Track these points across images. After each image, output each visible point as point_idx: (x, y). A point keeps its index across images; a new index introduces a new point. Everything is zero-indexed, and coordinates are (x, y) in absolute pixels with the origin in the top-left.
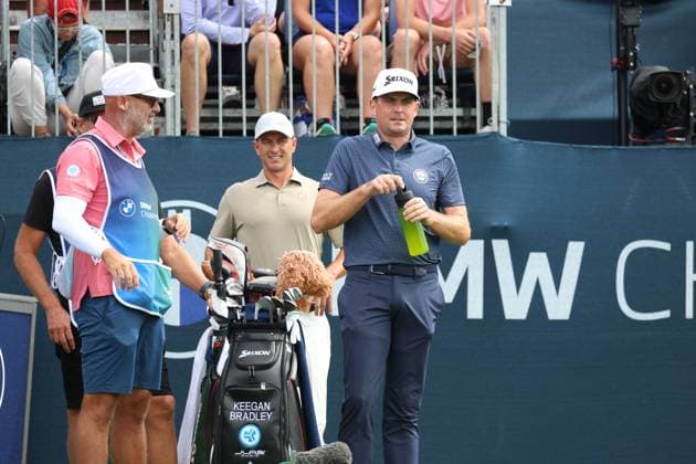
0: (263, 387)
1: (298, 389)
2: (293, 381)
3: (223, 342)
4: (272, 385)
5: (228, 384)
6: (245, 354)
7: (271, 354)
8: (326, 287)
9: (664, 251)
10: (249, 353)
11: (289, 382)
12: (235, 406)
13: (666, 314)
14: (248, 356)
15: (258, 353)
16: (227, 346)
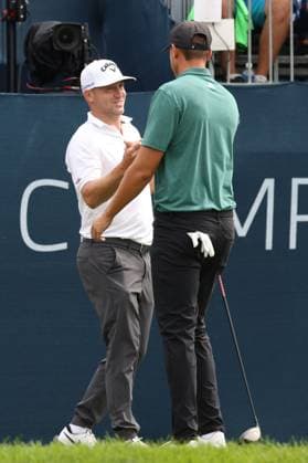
9: (63, 189)
13: (63, 246)
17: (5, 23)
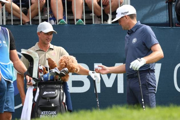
0: (53, 105)
1: (66, 106)
2: (64, 103)
3: (37, 89)
4: (56, 105)
5: (39, 105)
6: (45, 93)
7: (55, 93)
8: (74, 68)
10: (47, 93)
11: (63, 104)
12: (42, 113)
14: (46, 94)
15: (50, 93)
16: (38, 90)
17: (167, 4)
